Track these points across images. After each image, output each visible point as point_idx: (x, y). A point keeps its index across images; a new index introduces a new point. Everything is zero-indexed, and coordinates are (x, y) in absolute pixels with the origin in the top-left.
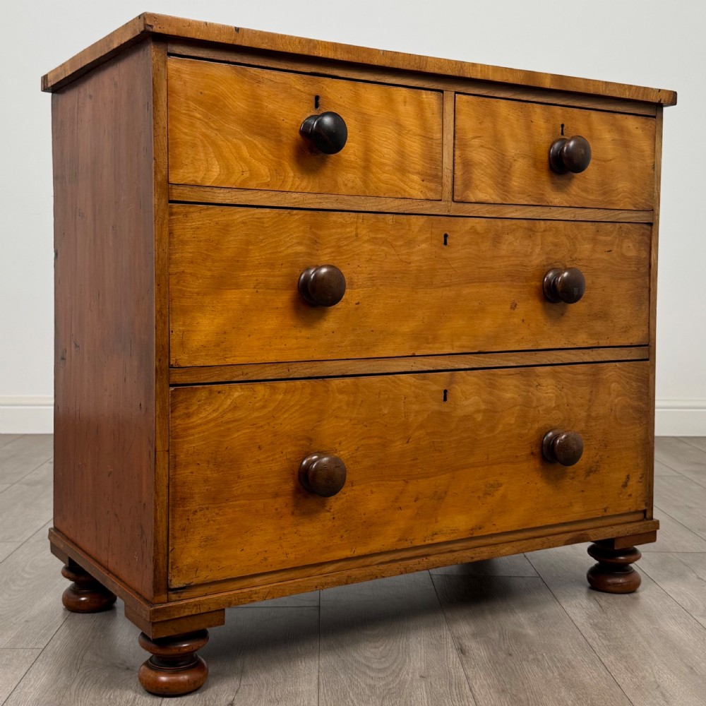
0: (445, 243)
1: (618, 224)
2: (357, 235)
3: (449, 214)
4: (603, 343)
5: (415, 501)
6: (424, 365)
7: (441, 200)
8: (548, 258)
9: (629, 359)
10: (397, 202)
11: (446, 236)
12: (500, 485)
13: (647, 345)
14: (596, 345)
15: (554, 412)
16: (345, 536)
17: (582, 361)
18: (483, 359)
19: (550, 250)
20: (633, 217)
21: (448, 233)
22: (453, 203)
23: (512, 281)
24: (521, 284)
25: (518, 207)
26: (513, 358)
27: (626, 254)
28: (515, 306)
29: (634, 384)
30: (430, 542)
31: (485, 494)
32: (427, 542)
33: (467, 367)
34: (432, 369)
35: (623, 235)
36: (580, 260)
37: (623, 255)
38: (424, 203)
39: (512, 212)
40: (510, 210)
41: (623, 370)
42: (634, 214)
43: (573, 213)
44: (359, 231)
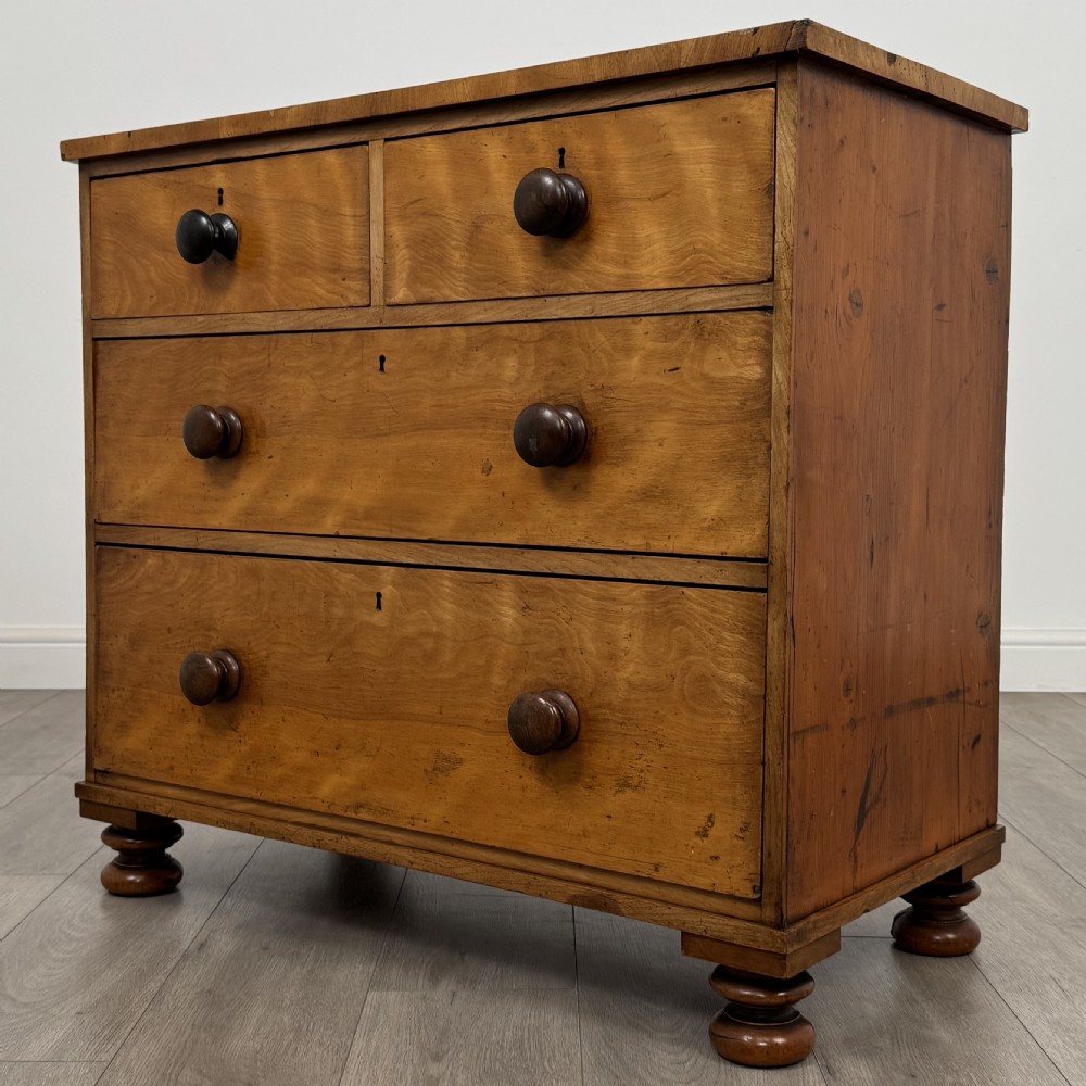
0: (382, 369)
1: (691, 317)
2: (269, 365)
3: (381, 325)
4: (657, 546)
5: (337, 749)
6: (351, 551)
7: (369, 306)
8: (547, 387)
9: (716, 583)
10: (312, 316)
11: (382, 359)
12: (460, 761)
13: (765, 560)
14: (643, 549)
15: (555, 659)
16: (252, 769)
17: (611, 576)
18: (435, 552)
19: (553, 373)
20: (722, 300)
21: (385, 355)
22: (387, 308)
23: (484, 427)
24: (500, 432)
25: (487, 303)
26: (483, 555)
27: (713, 374)
28: (490, 470)
29: (726, 635)
30: (354, 815)
31: (434, 769)
32: (348, 814)
33: (412, 561)
34: (361, 558)
35: (706, 336)
36: (611, 388)
37: (705, 377)
38: (347, 312)
39: (478, 313)
40: (474, 310)
41: (699, 604)
42: (724, 294)
43: (590, 304)
44: (272, 359)
